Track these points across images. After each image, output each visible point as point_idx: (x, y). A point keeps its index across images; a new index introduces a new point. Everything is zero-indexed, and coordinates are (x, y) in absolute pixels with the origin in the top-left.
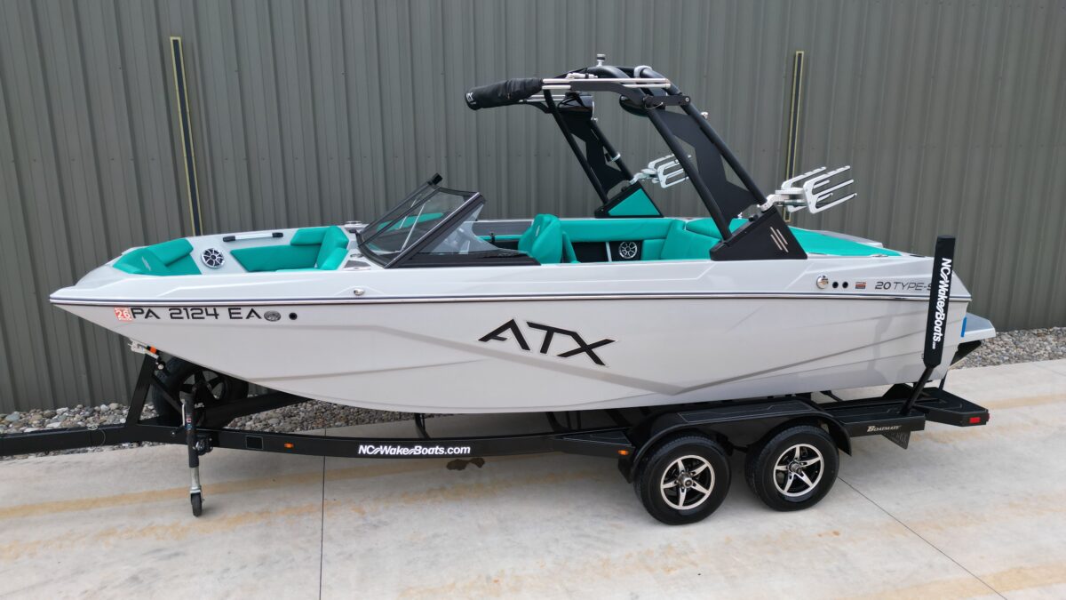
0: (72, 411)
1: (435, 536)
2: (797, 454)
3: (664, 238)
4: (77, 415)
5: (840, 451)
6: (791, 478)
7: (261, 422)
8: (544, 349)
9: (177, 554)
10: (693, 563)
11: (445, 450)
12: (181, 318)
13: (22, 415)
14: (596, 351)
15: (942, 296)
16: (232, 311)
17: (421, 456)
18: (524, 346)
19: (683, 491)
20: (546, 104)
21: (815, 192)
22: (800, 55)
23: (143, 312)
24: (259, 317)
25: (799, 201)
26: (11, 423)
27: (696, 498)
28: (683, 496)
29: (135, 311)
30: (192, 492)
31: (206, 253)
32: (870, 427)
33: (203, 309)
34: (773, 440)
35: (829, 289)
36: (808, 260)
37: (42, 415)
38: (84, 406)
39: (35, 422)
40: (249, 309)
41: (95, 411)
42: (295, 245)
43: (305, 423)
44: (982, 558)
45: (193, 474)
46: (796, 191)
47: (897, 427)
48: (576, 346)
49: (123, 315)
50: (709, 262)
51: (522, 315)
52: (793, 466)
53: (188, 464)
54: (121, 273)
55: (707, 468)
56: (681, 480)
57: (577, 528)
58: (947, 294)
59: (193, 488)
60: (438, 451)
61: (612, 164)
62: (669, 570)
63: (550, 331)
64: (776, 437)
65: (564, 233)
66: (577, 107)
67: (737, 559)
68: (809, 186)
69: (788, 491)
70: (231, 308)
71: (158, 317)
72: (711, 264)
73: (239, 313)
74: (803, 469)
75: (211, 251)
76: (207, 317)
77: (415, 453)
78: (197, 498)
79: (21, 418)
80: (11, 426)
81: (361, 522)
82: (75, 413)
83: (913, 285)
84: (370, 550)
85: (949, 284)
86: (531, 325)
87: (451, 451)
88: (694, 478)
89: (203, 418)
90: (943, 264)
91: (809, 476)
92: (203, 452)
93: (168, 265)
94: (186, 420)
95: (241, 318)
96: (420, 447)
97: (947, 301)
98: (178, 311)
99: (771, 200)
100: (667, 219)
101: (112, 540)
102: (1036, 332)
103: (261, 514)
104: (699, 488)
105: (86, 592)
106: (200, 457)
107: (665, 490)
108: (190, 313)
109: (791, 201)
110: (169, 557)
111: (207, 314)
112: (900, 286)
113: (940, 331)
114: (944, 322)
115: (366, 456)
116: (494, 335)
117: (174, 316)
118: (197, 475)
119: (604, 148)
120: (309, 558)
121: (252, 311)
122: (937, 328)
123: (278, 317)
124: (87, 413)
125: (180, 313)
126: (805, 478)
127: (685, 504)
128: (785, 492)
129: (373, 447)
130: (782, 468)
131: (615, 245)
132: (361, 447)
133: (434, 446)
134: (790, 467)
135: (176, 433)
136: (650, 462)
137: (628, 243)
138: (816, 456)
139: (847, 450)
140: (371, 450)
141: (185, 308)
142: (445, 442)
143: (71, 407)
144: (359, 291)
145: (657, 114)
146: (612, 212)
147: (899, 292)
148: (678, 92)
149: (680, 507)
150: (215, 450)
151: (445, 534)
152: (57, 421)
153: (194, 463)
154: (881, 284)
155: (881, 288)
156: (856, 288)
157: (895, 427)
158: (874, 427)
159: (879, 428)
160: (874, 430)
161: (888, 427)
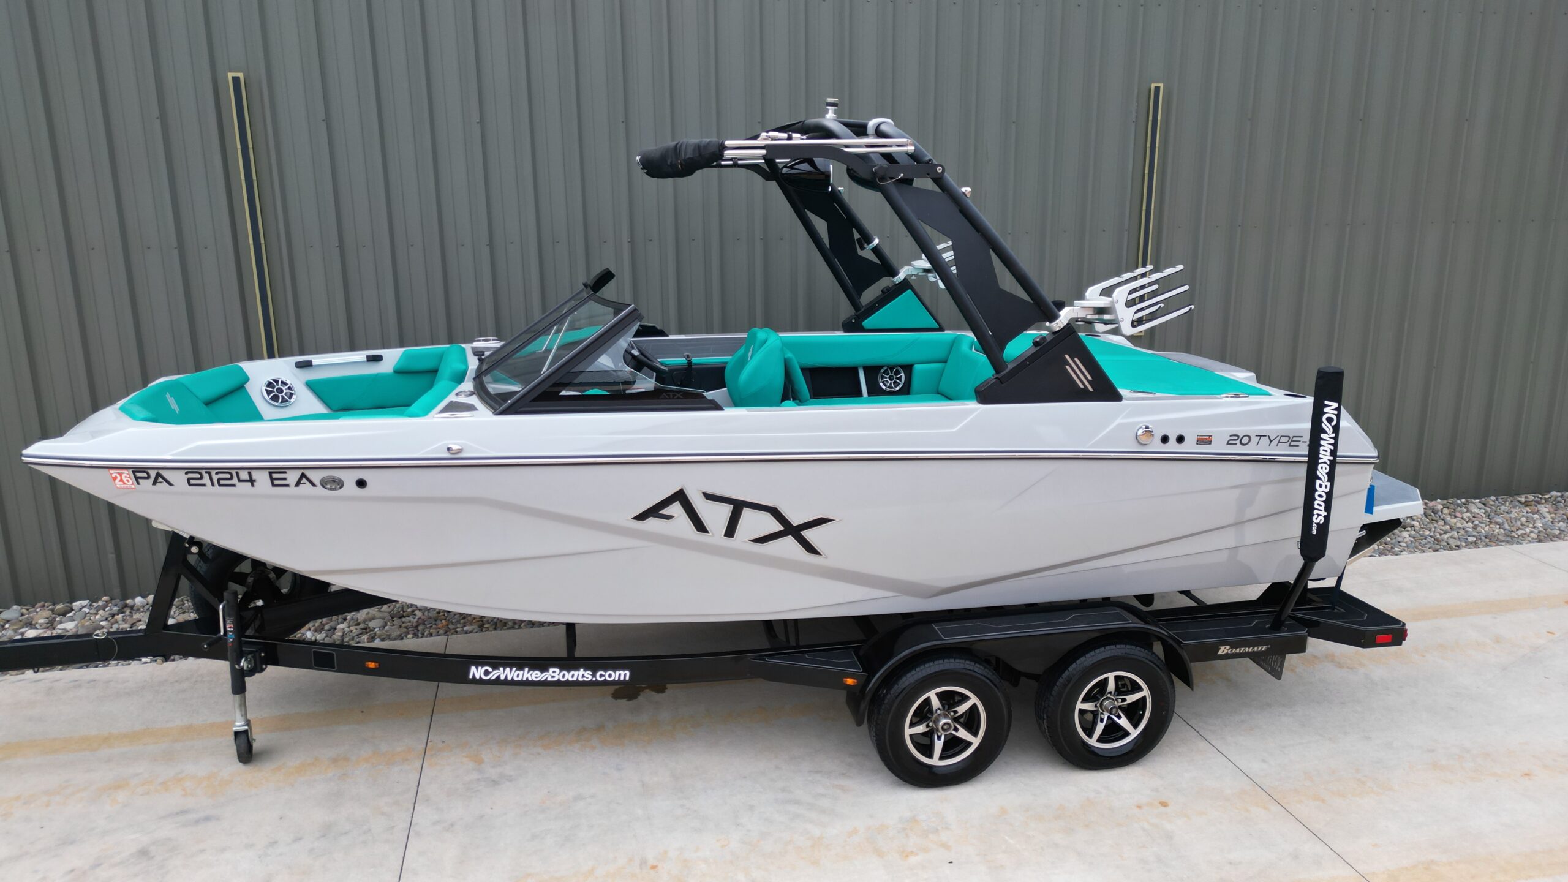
0: (95, 605)
1: (578, 798)
2: (1111, 686)
3: (945, 362)
4: (101, 612)
5: (1175, 679)
6: (1102, 720)
7: (358, 624)
8: (730, 532)
9: (207, 819)
10: (946, 846)
11: (594, 675)
12: (204, 485)
13: (24, 611)
14: (809, 534)
15: (1325, 457)
16: (274, 476)
17: (558, 683)
18: (700, 527)
19: (939, 738)
20: (765, 167)
21: (1130, 304)
22: (1157, 89)
23: (149, 477)
24: (313, 485)
25: (1106, 317)
26: (8, 621)
27: (958, 749)
28: (939, 745)
29: (138, 475)
30: (235, 729)
31: (270, 384)
32: (1222, 648)
33: (234, 472)
34: (1074, 665)
35: (1156, 446)
36: (1124, 402)
37: (52, 610)
38: (112, 599)
39: (42, 621)
40: (298, 473)
41: (126, 605)
42: (398, 372)
43: (421, 628)
44: (1375, 845)
45: (237, 705)
46: (1103, 302)
47: (1264, 648)
48: (778, 527)
49: (121, 480)
50: (973, 405)
51: (695, 483)
52: (1106, 703)
53: (231, 691)
54: (127, 420)
55: (975, 705)
56: (936, 721)
57: (783, 790)
58: (1333, 453)
59: (237, 724)
60: (583, 676)
61: (867, 253)
62: (906, 854)
63: (738, 507)
64: (1078, 662)
65: (789, 355)
66: (809, 172)
67: (1012, 842)
68: (1121, 295)
69: (1099, 741)
70: (272, 471)
71: (170, 484)
72: (977, 409)
73: (285, 479)
74: (1120, 707)
75: (277, 381)
76: (239, 484)
77: (550, 679)
78: (243, 738)
79: (22, 615)
80: (7, 626)
81: (474, 776)
82: (98, 609)
83: (1286, 439)
84: (482, 817)
85: (1336, 439)
86: (709, 497)
87: (601, 676)
88: (956, 720)
89: (257, 623)
90: (1326, 410)
91: (1130, 719)
92: (252, 672)
93: (208, 403)
94: (227, 626)
95: (287, 485)
96: (557, 670)
97: (1333, 465)
98: (198, 476)
99: (1066, 315)
100: (949, 334)
101: (121, 796)
102: (1523, 500)
103: (335, 761)
104: (963, 734)
105: (73, 871)
106: (247, 679)
107: (911, 736)
108: (215, 478)
109: (1096, 317)
110: (197, 822)
111: (240, 480)
112: (1265, 440)
113: (1322, 508)
114: (1329, 495)
115: (481, 681)
116: (654, 511)
117: (192, 482)
118: (243, 705)
119: (854, 230)
120: (393, 827)
121: (303, 476)
122: (1319, 503)
123: (339, 484)
124: (116, 609)
125: (201, 478)
126: (1124, 722)
127: (942, 758)
128: (1093, 742)
129: (490, 669)
130: (1089, 706)
131: (873, 371)
132: (473, 669)
133: (577, 669)
134: (1101, 705)
135: (209, 645)
136: (889, 696)
137: (892, 369)
138: (1140, 689)
139: (1187, 680)
140: (487, 673)
141: (208, 471)
142: (593, 664)
143: (94, 600)
144: (455, 447)
145: (894, 191)
146: (866, 323)
147: (1264, 449)
148: (927, 159)
149: (935, 761)
150: (271, 670)
151: (592, 796)
152: (72, 619)
153: (239, 688)
154: (1236, 438)
155: (1236, 444)
156: (1197, 444)
157: (1260, 647)
158: (1228, 647)
159: (1236, 649)
160: (1229, 652)
161: (1249, 648)
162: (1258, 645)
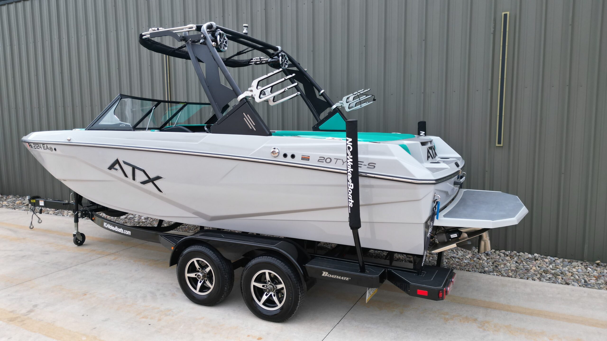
2: (267, 277)
6: (266, 295)
8: (134, 178)
11: (124, 231)
14: (157, 182)
18: (126, 175)
19: (201, 282)
22: (506, 15)
27: (206, 289)
28: (199, 285)
32: (324, 273)
35: (281, 158)
47: (347, 279)
49: (28, 146)
51: (122, 156)
53: (74, 221)
55: (211, 270)
59: (75, 232)
60: (122, 231)
61: (320, 97)
62: (144, 317)
63: (134, 168)
69: (263, 304)
72: (207, 135)
77: (115, 230)
86: (125, 163)
92: (80, 217)
96: (117, 228)
104: (208, 283)
107: (188, 277)
112: (340, 162)
116: (112, 166)
118: (77, 225)
119: (314, 87)
122: (350, 195)
123: (52, 149)
126: (275, 299)
127: (199, 291)
128: (259, 304)
130: (258, 285)
132: (104, 223)
133: (120, 228)
138: (281, 283)
140: (106, 225)
142: (123, 227)
145: (190, 46)
146: (321, 127)
147: (339, 166)
154: (323, 159)
155: (323, 162)
156: (302, 160)
157: (345, 278)
158: (327, 273)
159: (332, 275)
160: (328, 276)
161: (339, 276)
162: (344, 276)
